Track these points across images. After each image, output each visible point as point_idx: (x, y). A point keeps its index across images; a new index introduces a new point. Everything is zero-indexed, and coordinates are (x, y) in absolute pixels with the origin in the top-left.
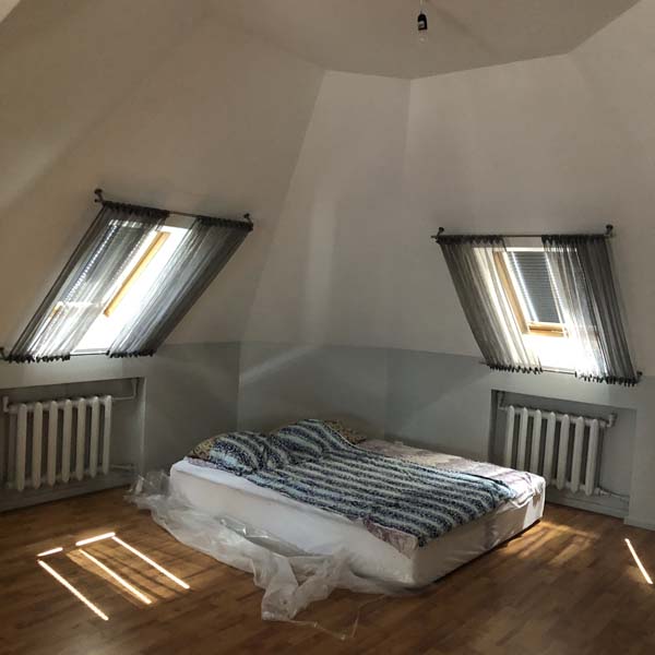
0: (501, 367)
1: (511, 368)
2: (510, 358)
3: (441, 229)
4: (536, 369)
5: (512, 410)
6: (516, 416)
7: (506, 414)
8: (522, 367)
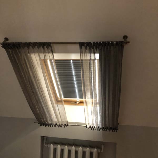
0: (46, 124)
1: (51, 125)
2: (51, 120)
3: (6, 39)
4: (65, 125)
5: (52, 147)
6: (54, 149)
7: (49, 149)
8: (58, 124)
